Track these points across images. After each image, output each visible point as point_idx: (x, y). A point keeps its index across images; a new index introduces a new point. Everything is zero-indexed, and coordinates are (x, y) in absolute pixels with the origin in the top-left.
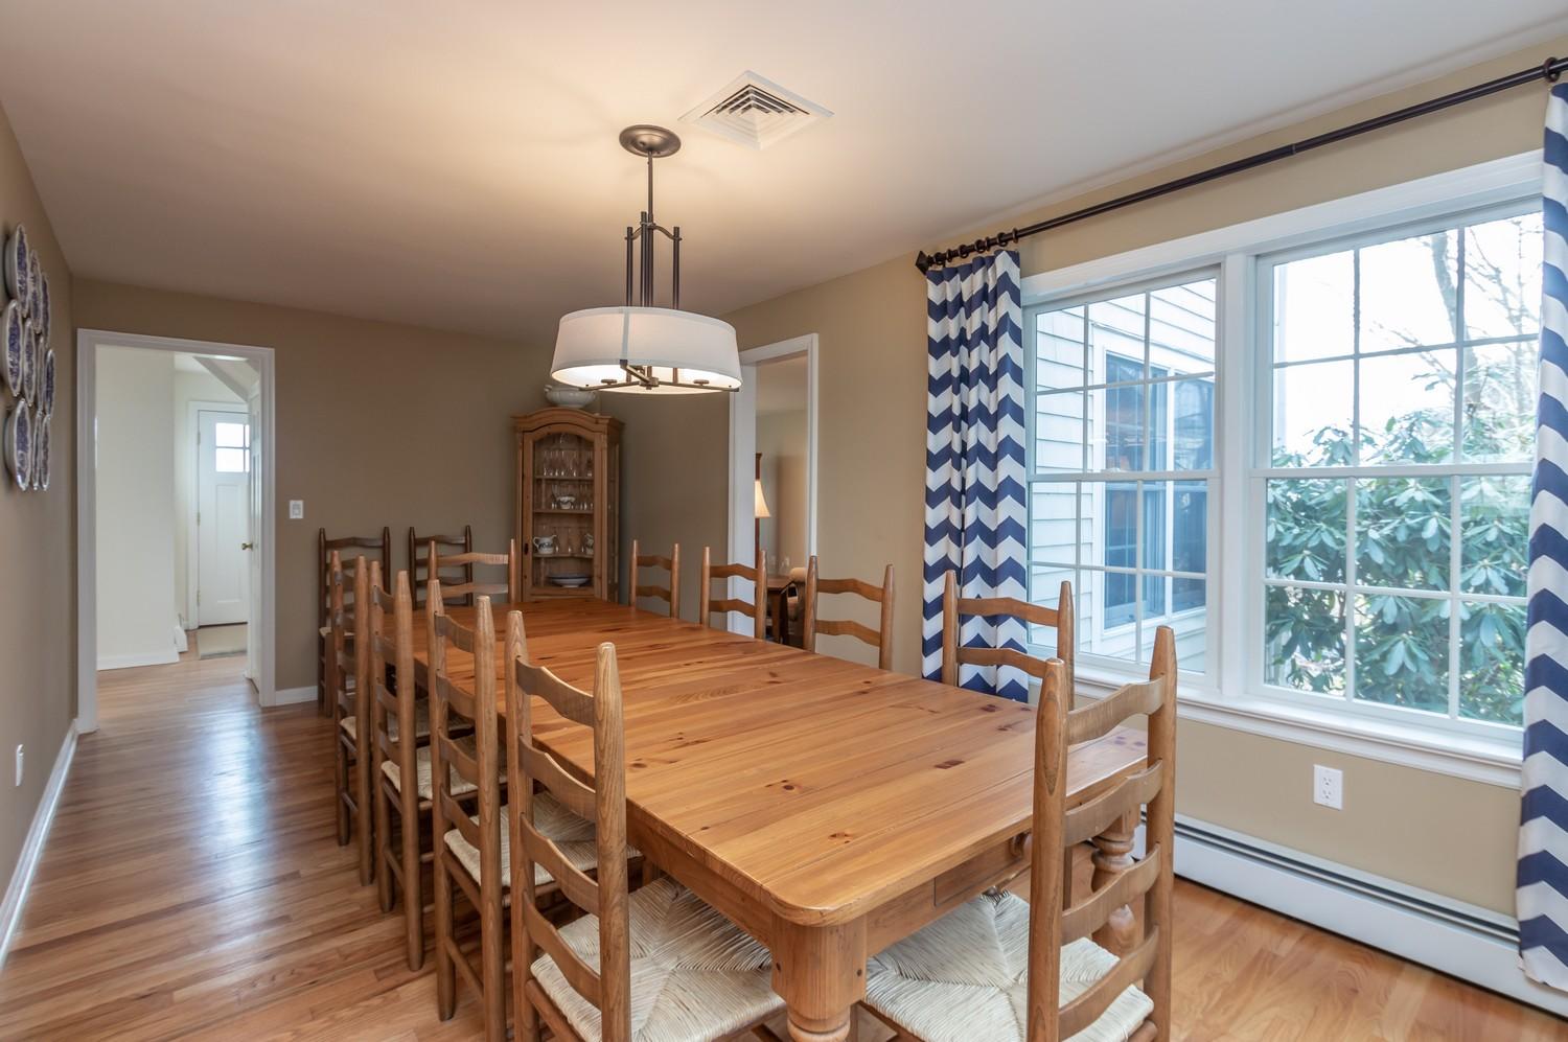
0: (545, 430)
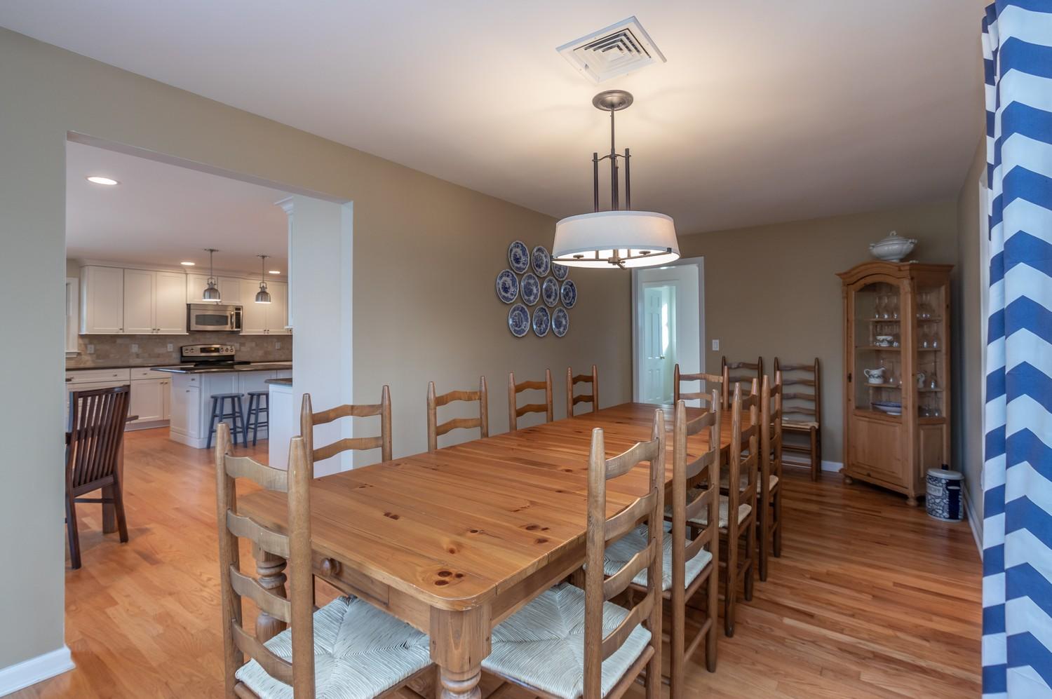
0: (862, 282)
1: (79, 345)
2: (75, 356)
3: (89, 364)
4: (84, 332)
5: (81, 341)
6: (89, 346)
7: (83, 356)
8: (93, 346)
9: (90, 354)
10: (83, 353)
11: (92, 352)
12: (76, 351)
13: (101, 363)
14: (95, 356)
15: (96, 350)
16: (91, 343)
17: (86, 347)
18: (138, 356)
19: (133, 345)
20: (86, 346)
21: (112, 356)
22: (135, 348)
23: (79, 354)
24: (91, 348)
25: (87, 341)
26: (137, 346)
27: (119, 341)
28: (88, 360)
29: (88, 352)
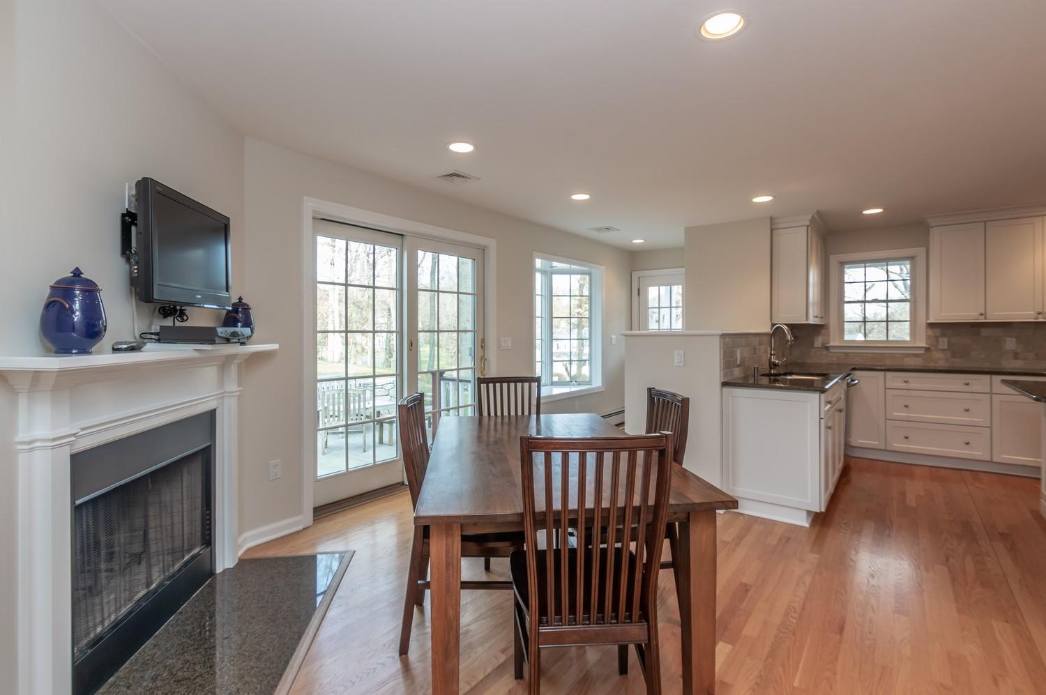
1: (928, 337)
2: (923, 352)
3: (941, 364)
4: (932, 320)
5: (930, 332)
6: (941, 339)
7: (933, 353)
8: (946, 340)
9: (943, 350)
10: (932, 348)
11: (946, 347)
12: (924, 345)
13: (958, 363)
14: (949, 353)
15: (950, 344)
16: (943, 335)
17: (937, 341)
18: (1016, 356)
19: (1008, 339)
20: (936, 338)
21: (973, 354)
22: (1010, 344)
23: (927, 349)
24: (944, 343)
25: (938, 332)
26: (1014, 339)
27: (985, 332)
28: (940, 359)
29: (940, 347)
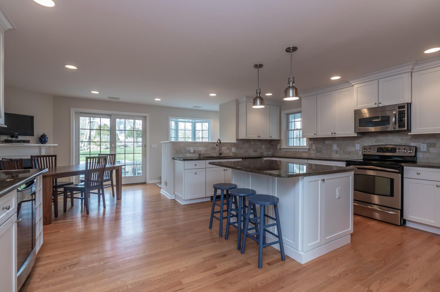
2: (308, 151)
5: (310, 142)
6: (313, 145)
7: (311, 151)
8: (315, 145)
10: (311, 149)
11: (315, 149)
13: (318, 155)
14: (316, 151)
15: (316, 147)
16: (314, 143)
18: (337, 152)
19: (334, 145)
20: (312, 144)
21: (323, 151)
22: (335, 147)
23: (309, 149)
24: (314, 147)
25: (312, 142)
26: (336, 145)
27: (327, 142)
28: (313, 154)
29: (313, 149)
